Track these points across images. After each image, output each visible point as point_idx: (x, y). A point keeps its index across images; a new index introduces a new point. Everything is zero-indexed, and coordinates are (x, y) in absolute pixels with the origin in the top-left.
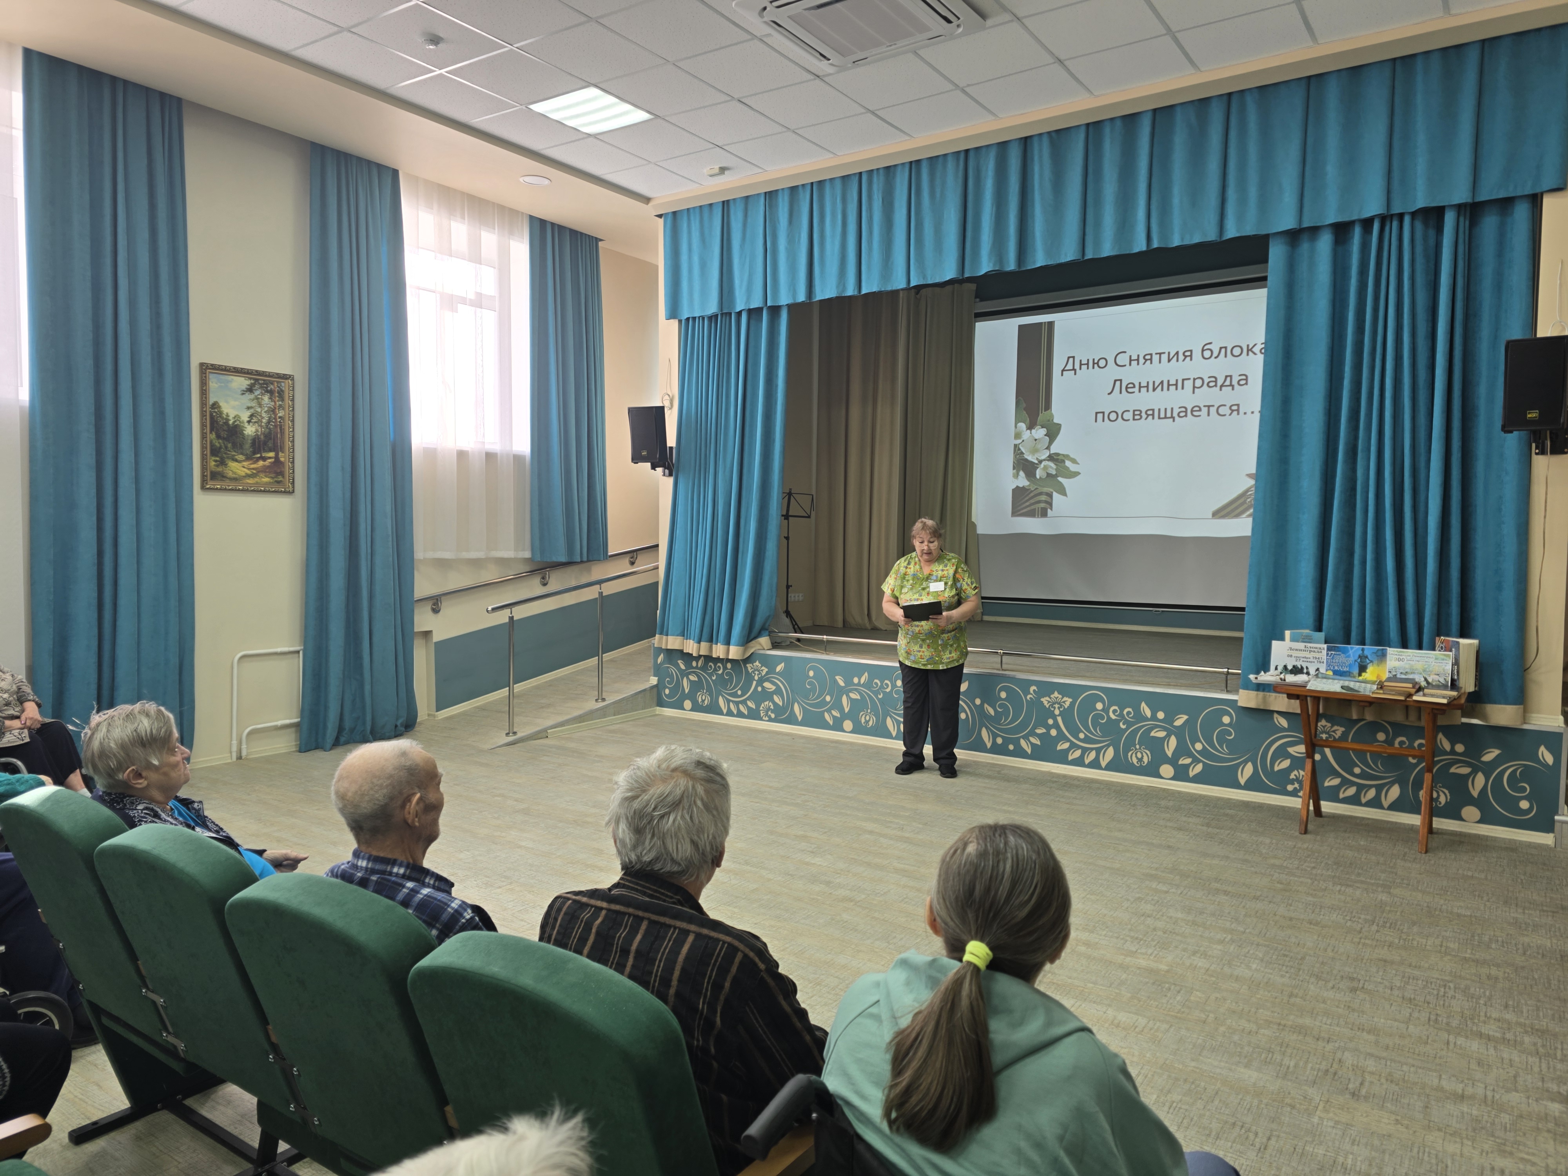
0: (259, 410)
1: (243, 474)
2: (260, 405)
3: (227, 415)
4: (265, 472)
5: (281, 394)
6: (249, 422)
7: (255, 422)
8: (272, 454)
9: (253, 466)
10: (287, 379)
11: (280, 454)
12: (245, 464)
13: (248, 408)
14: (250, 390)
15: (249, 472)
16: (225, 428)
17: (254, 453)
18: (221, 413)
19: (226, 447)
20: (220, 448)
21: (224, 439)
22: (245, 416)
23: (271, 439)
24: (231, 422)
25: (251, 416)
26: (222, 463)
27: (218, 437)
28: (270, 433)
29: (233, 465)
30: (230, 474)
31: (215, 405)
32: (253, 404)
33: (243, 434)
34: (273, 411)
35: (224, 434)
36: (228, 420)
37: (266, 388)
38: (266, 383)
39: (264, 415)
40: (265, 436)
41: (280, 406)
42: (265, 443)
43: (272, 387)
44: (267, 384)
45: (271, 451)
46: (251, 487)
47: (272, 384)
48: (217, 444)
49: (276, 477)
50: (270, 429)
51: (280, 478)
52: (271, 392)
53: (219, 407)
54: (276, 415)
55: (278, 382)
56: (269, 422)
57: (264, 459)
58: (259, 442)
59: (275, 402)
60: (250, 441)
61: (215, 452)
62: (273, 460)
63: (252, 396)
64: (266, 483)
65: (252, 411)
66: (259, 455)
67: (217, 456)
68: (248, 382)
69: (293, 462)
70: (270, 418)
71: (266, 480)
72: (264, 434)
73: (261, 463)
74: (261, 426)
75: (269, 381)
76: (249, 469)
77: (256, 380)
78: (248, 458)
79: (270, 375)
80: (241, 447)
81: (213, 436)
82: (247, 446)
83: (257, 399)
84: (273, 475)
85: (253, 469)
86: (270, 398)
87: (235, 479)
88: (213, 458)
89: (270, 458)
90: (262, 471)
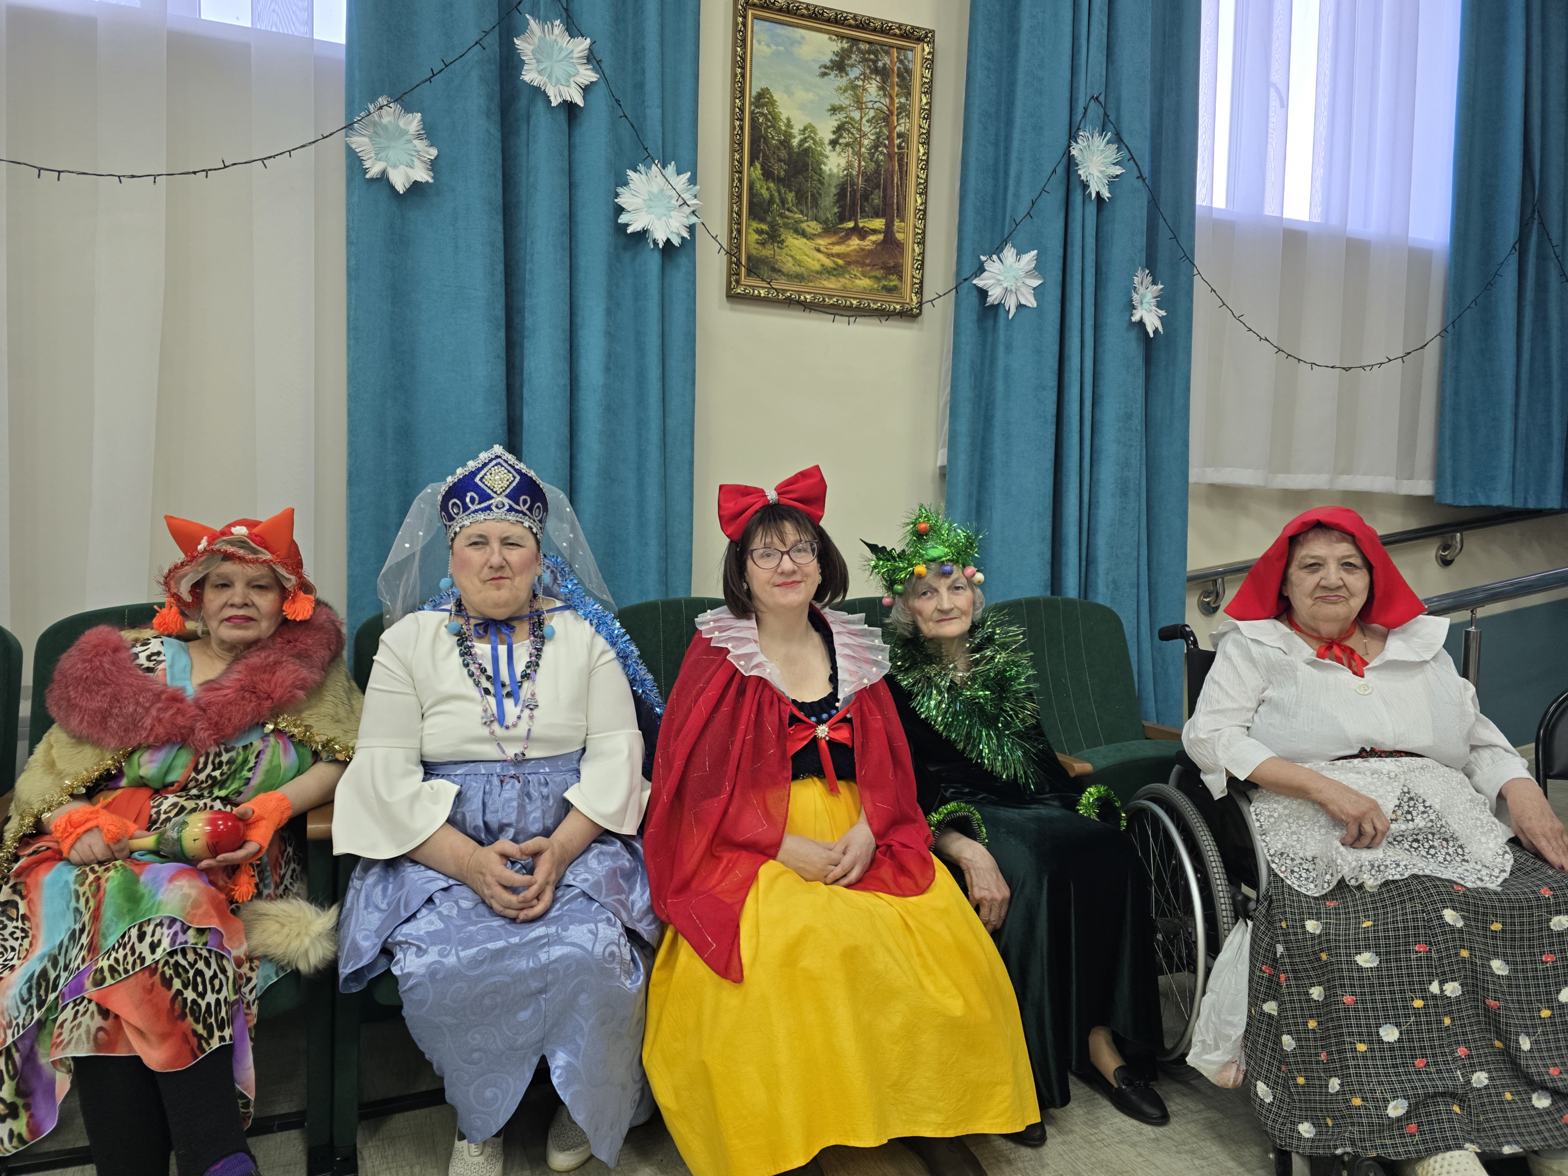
0: (856, 115)
1: (817, 267)
2: (859, 104)
3: (789, 124)
4: (863, 265)
5: (905, 76)
6: (834, 143)
7: (847, 145)
8: (878, 223)
9: (837, 249)
10: (919, 40)
11: (897, 223)
12: (822, 242)
13: (834, 110)
14: (839, 65)
15: (828, 262)
16: (783, 154)
17: (842, 219)
18: (774, 118)
19: (783, 201)
20: (771, 201)
21: (779, 180)
22: (825, 130)
23: (878, 187)
24: (795, 142)
25: (839, 130)
26: (773, 237)
27: (767, 174)
28: (877, 171)
29: (795, 243)
30: (789, 266)
31: (763, 98)
32: (845, 100)
33: (820, 172)
34: (885, 118)
35: (779, 169)
36: (789, 136)
37: (875, 62)
38: (875, 50)
39: (866, 128)
40: (867, 180)
41: (902, 108)
42: (866, 197)
43: (887, 60)
44: (875, 53)
45: (877, 215)
46: (831, 297)
47: (887, 53)
48: (766, 194)
49: (885, 278)
50: (877, 162)
51: (894, 281)
52: (884, 73)
53: (772, 103)
54: (892, 129)
55: (900, 48)
56: (876, 146)
57: (862, 233)
58: (854, 192)
59: (891, 98)
60: (834, 191)
61: (758, 210)
62: (881, 237)
63: (843, 81)
64: (864, 291)
65: (841, 116)
66: (851, 224)
67: (762, 220)
68: (837, 46)
69: (922, 243)
70: (878, 135)
71: (865, 283)
72: (864, 173)
73: (855, 243)
74: (859, 154)
75: (882, 44)
76: (829, 255)
77: (855, 41)
78: (828, 231)
79: (884, 29)
80: (815, 204)
81: (757, 172)
82: (828, 201)
83: (854, 88)
84: (879, 273)
85: (838, 255)
86: (882, 88)
87: (800, 277)
88: (755, 225)
89: (875, 232)
90: (856, 263)
